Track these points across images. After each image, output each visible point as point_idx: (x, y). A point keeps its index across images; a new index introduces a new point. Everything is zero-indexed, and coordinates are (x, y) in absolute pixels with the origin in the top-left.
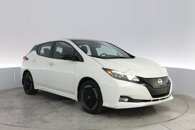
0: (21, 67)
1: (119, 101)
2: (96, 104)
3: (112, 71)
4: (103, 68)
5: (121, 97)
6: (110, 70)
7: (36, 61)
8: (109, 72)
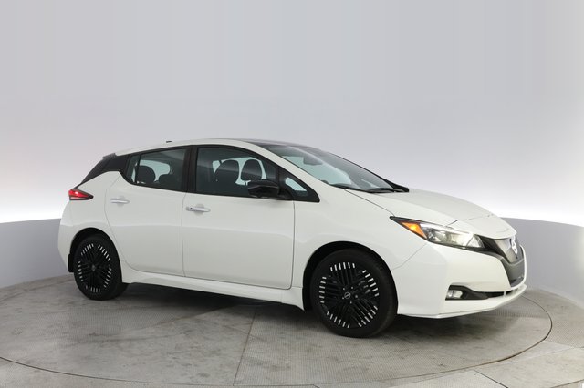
0: (59, 220)
1: (447, 299)
2: (374, 309)
3: (422, 225)
4: (391, 217)
5: (453, 288)
6: (417, 222)
7: (129, 202)
8: (414, 227)
